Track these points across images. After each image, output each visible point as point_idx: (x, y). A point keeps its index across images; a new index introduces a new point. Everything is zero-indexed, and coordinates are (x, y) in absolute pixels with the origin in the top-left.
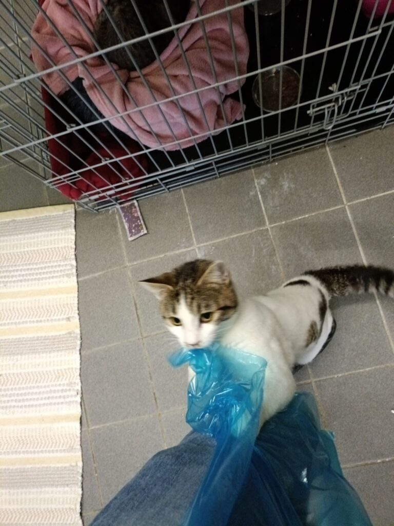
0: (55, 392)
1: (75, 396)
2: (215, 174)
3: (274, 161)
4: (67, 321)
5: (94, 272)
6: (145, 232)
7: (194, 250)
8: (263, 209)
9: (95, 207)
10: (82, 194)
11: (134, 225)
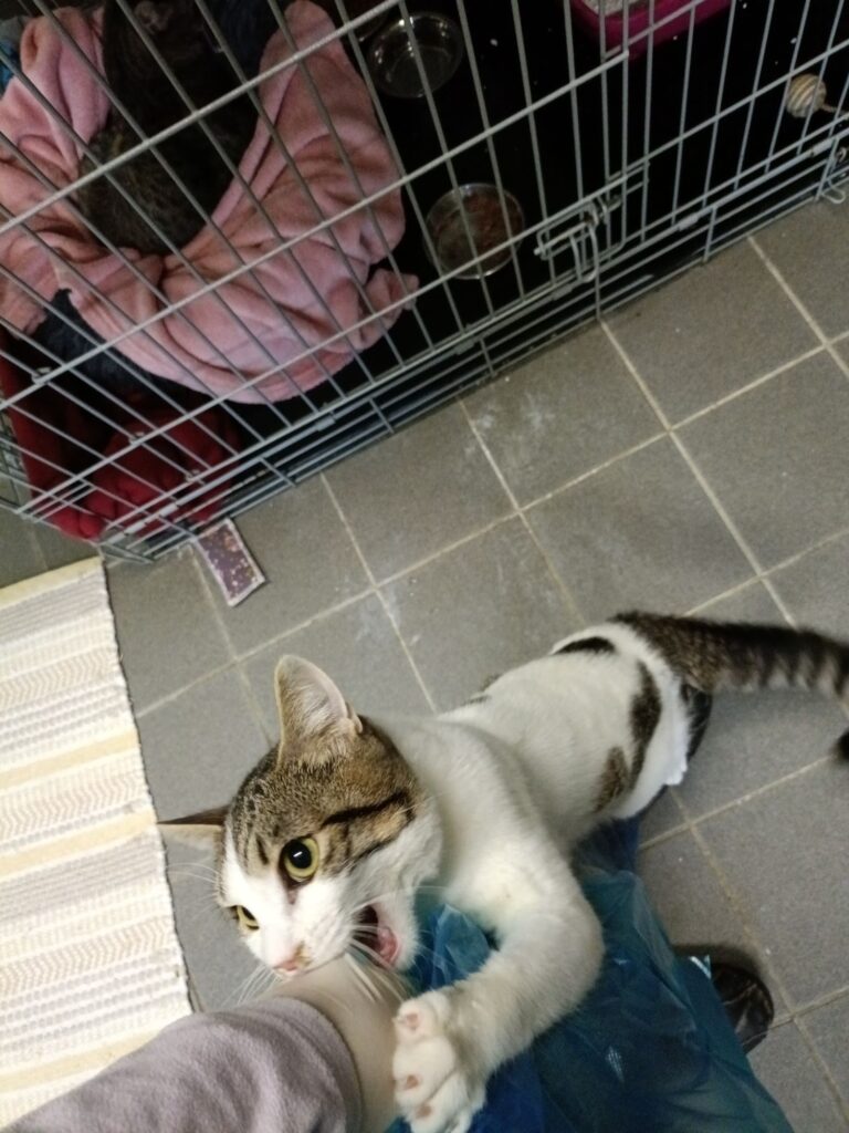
0: (126, 981)
1: (174, 982)
2: (384, 428)
3: (501, 375)
4: (126, 813)
5: (169, 693)
6: (261, 579)
7: (372, 595)
8: (500, 477)
9: (145, 550)
10: (106, 524)
11: (233, 572)
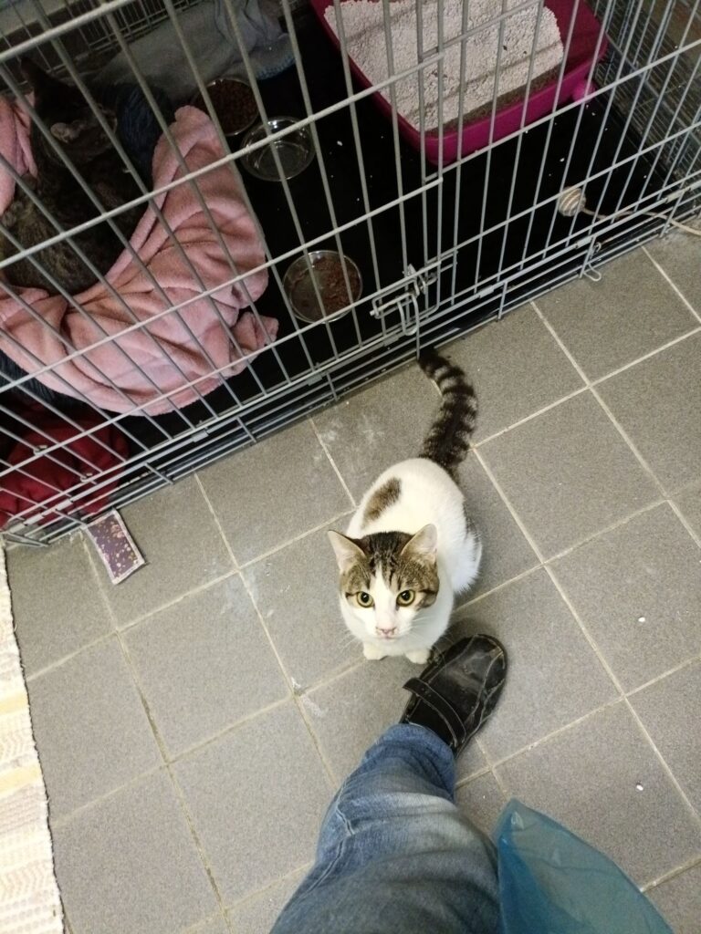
1: (51, 920)
2: (248, 438)
3: (342, 399)
4: (14, 767)
5: (57, 659)
6: (142, 562)
7: (236, 575)
8: (342, 480)
9: (42, 536)
10: (10, 517)
11: (118, 555)
